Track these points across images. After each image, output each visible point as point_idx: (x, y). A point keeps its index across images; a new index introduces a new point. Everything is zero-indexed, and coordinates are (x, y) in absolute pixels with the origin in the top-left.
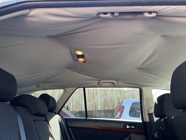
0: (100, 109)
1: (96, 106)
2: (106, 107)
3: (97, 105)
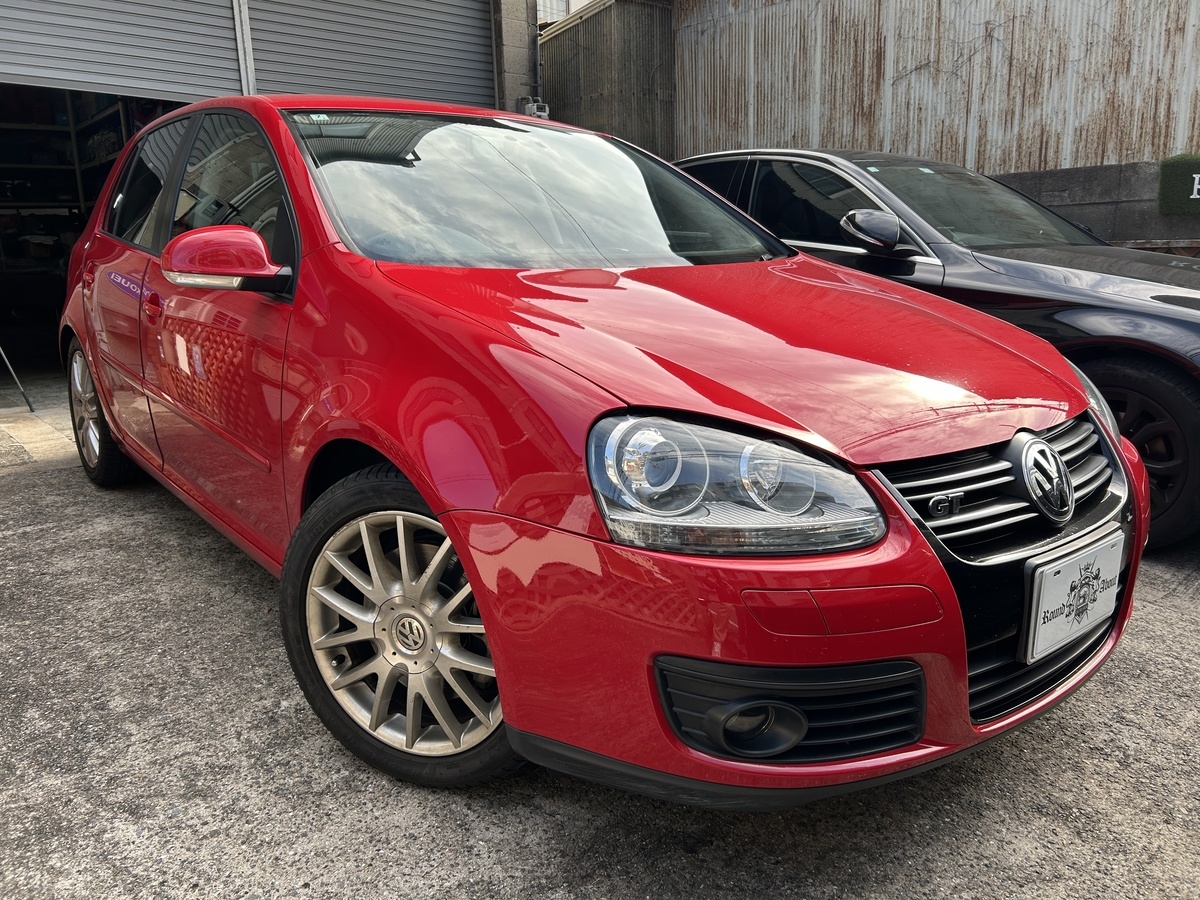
0: (1066, 164)
1: (1043, 146)
2: (1111, 145)
3: (1052, 143)
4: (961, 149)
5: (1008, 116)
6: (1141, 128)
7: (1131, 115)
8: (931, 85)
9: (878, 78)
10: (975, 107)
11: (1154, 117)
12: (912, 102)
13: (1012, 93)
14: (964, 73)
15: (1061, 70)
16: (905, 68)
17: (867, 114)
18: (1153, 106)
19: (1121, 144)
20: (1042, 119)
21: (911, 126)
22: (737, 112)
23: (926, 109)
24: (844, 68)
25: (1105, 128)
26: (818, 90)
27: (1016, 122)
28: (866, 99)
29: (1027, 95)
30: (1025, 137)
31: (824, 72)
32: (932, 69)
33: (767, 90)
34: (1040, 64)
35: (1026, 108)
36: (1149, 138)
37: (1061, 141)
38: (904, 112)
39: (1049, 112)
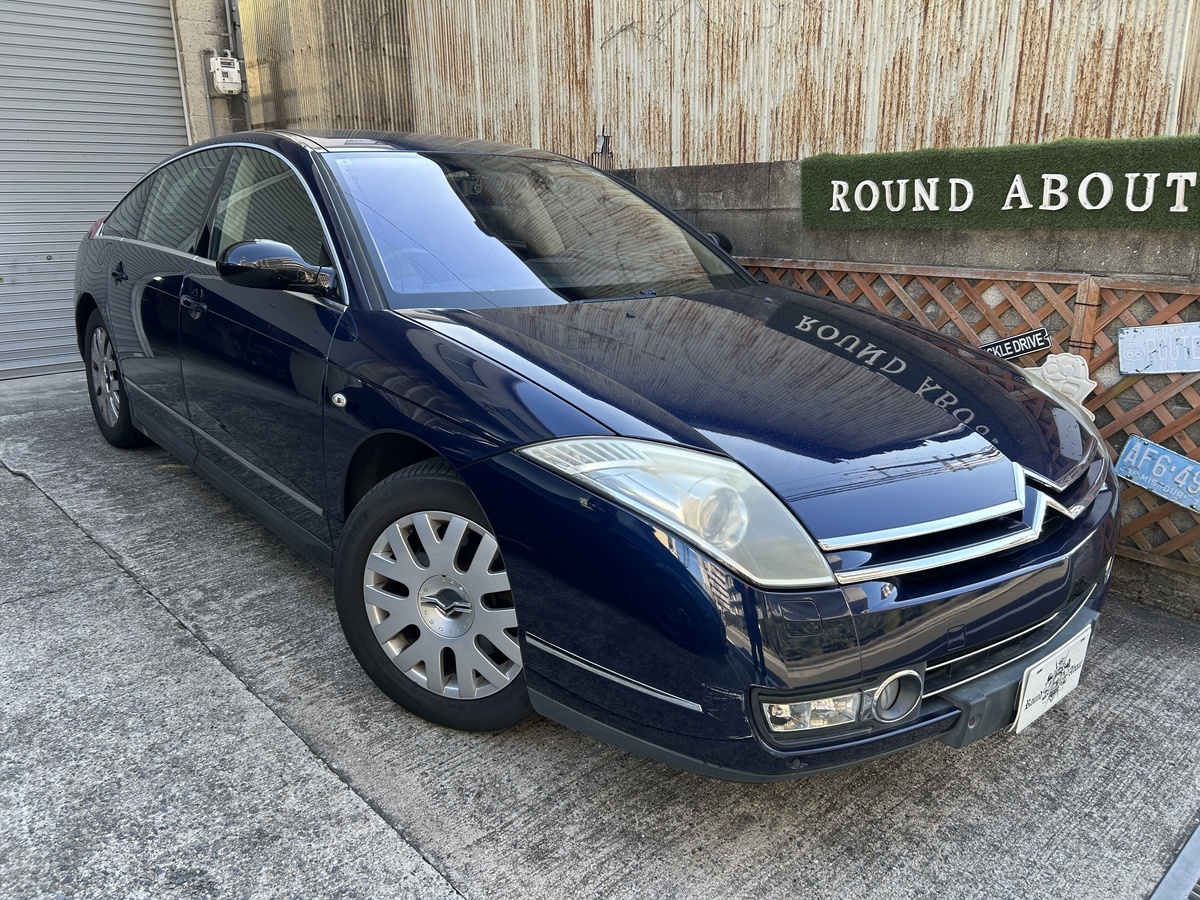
0: (764, 157)
1: (742, 131)
3: (750, 128)
4: (667, 130)
5: (709, 89)
6: (833, 113)
7: (823, 97)
8: (636, 50)
9: (589, 39)
10: (678, 79)
11: (846, 101)
12: (620, 69)
13: (711, 64)
14: (665, 38)
15: (756, 38)
16: (612, 28)
17: (581, 83)
18: (844, 87)
19: (815, 132)
20: (739, 97)
21: (620, 99)
22: (465, 74)
23: (633, 79)
24: (557, 26)
25: (799, 111)
26: (535, 51)
27: (716, 100)
28: (578, 63)
29: (725, 67)
30: (725, 118)
31: (539, 30)
32: (636, 31)
33: (491, 50)
34: (736, 31)
35: (725, 83)
36: (840, 126)
37: (758, 124)
38: (614, 82)
39: (746, 89)
